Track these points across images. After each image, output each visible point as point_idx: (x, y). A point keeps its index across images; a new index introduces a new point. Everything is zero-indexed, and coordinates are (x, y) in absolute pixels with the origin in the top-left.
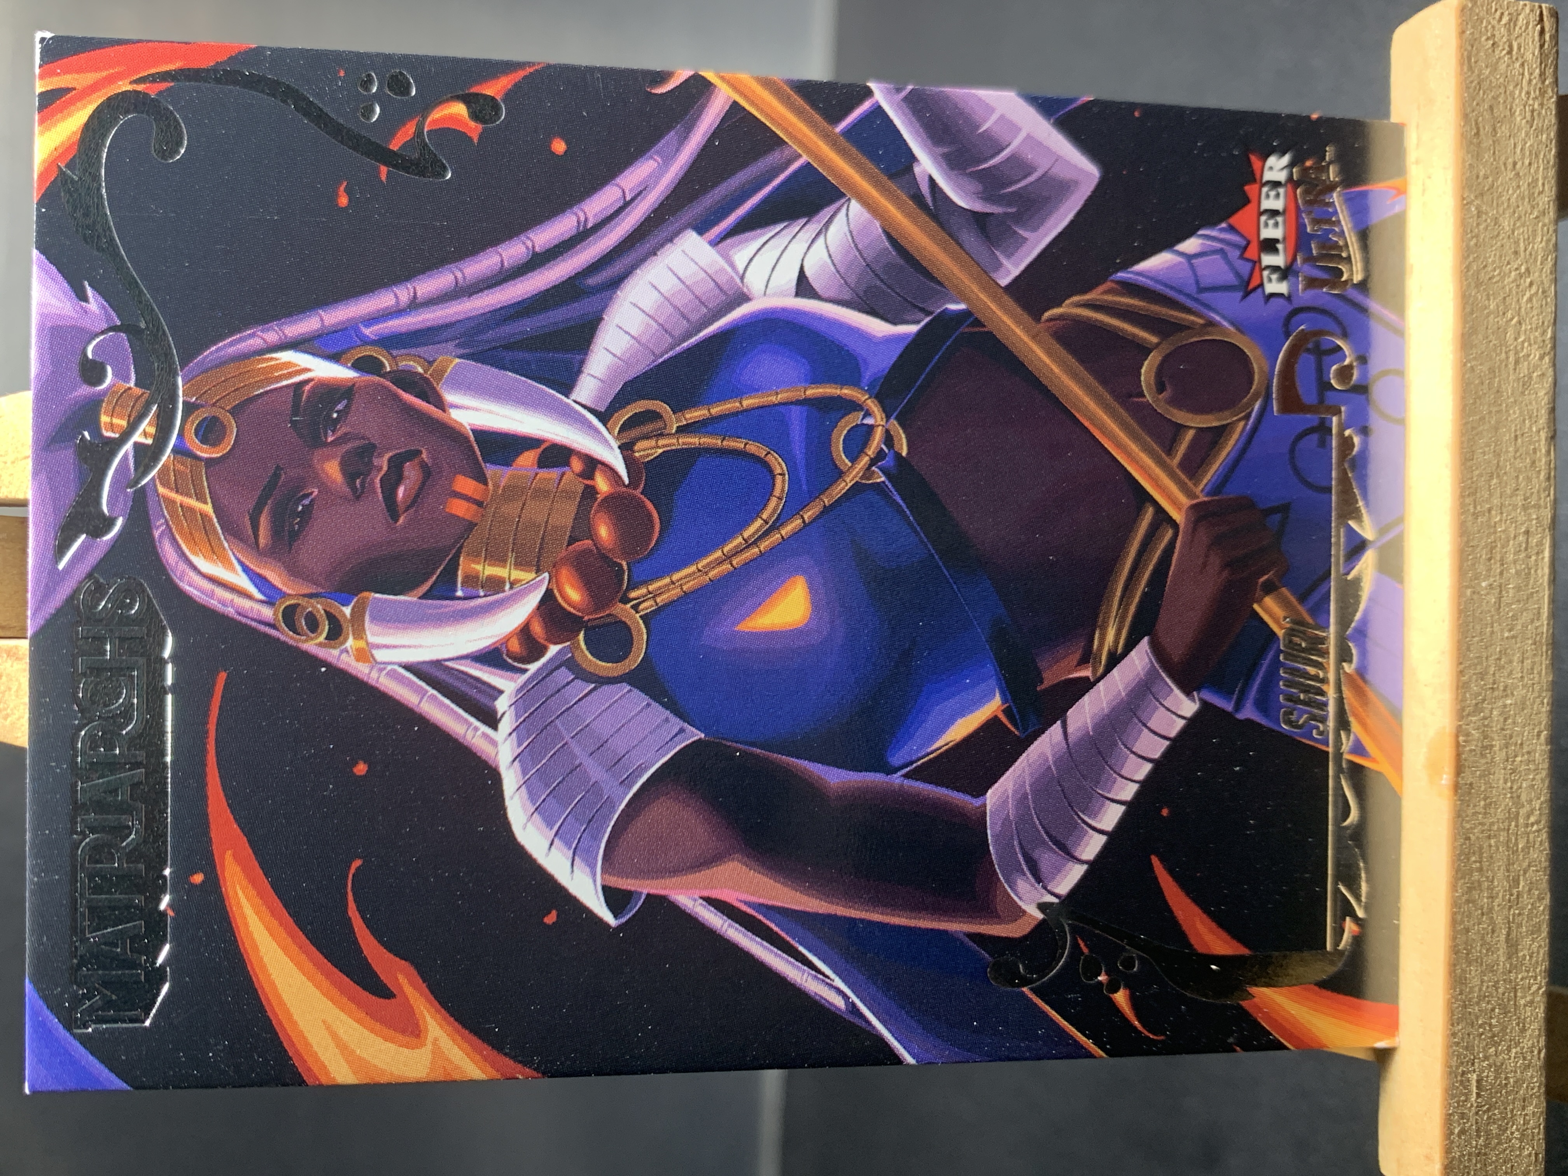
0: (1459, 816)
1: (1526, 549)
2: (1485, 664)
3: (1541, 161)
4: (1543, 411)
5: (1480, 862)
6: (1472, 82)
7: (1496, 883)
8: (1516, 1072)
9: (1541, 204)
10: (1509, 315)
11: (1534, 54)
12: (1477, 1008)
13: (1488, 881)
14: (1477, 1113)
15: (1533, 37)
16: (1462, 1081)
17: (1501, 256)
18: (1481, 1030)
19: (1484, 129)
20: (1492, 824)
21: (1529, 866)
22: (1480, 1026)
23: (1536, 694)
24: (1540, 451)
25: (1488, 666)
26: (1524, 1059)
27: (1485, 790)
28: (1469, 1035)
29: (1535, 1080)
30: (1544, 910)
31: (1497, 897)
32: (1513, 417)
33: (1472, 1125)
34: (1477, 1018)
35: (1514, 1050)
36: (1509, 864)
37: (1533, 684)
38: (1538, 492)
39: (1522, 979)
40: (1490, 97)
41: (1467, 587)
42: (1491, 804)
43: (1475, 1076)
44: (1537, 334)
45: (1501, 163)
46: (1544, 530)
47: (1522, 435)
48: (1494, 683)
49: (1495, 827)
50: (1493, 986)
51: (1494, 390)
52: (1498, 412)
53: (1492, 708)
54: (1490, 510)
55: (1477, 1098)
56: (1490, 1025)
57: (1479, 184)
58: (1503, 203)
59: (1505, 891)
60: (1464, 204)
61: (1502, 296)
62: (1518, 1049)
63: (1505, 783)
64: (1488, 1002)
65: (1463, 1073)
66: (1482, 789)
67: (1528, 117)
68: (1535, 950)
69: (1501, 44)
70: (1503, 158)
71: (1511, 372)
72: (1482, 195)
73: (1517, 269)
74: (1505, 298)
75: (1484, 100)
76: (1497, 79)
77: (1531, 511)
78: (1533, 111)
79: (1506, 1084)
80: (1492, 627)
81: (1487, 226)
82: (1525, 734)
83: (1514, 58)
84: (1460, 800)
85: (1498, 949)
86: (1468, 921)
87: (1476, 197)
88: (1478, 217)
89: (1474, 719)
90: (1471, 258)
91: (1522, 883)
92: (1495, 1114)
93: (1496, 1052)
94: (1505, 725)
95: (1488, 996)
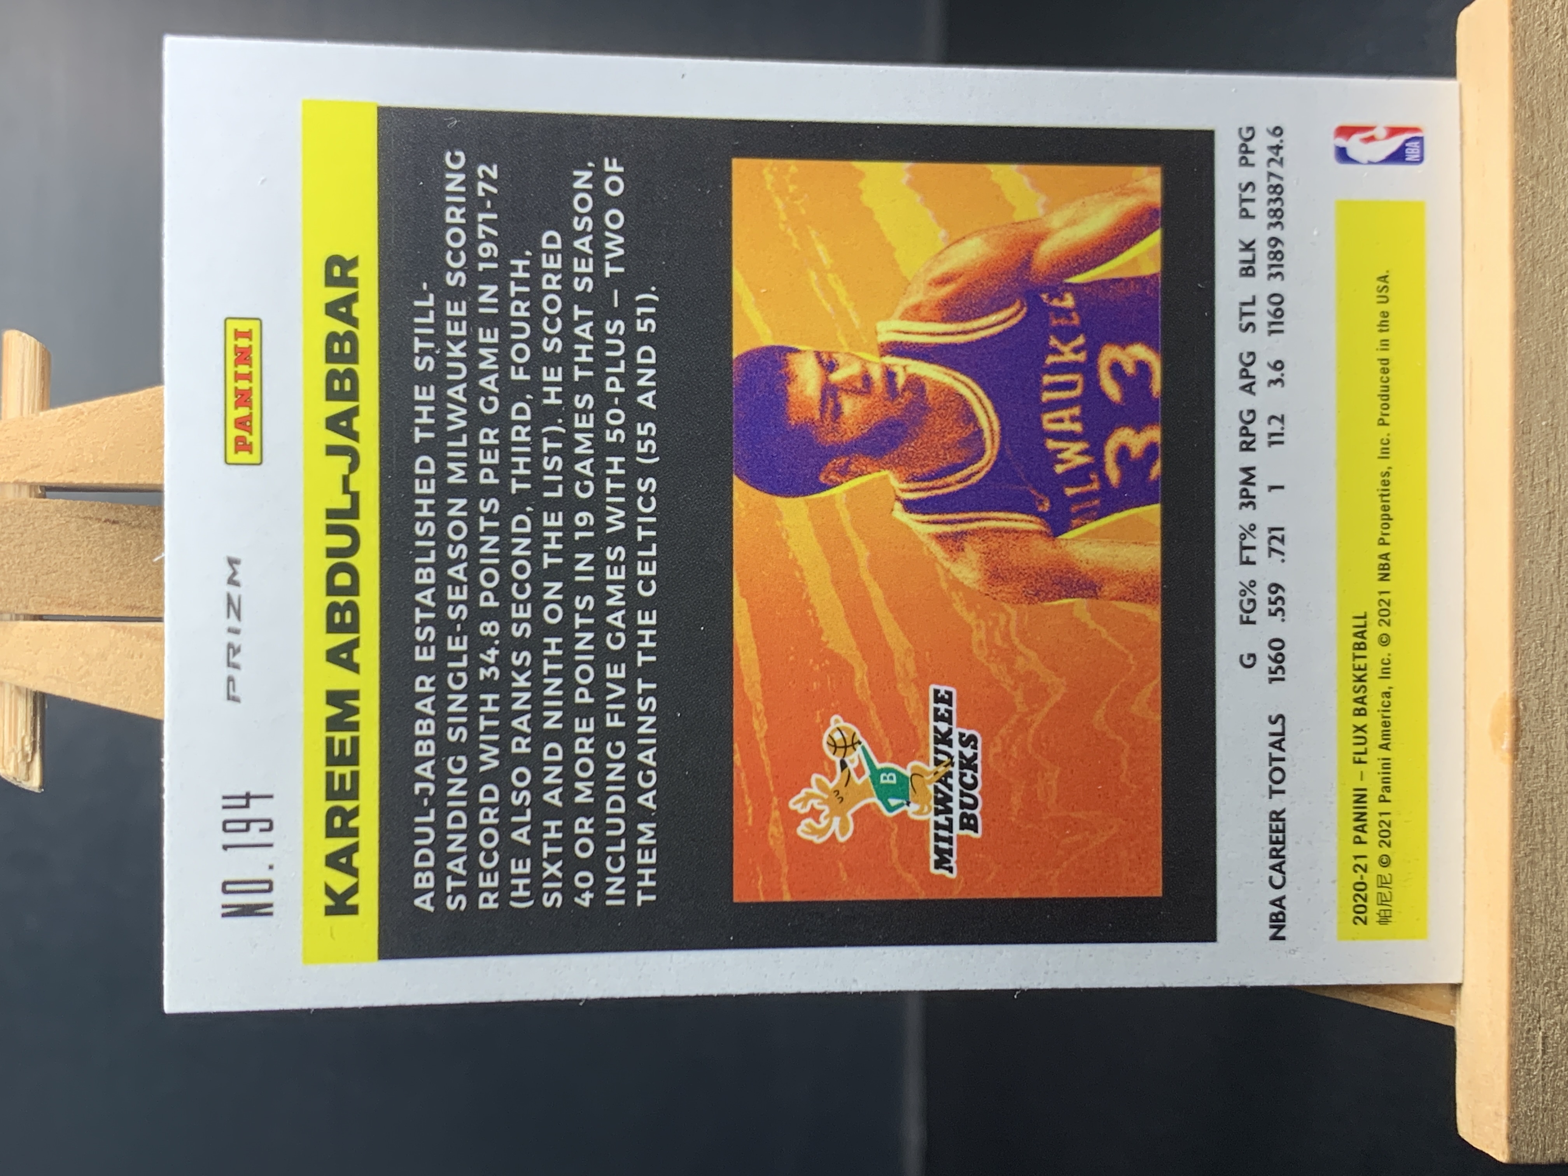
0: (1519, 778)
2: (1544, 633)
5: (1543, 825)
6: (1525, 67)
7: (1559, 844)
12: (1542, 967)
13: (1551, 842)
14: (1543, 1069)
16: (1528, 1039)
17: (1556, 236)
18: (1546, 988)
19: (1539, 112)
20: (1555, 787)
22: (1545, 985)
25: (1548, 634)
27: (1548, 754)
28: (1534, 992)
33: (1538, 1081)
34: (1542, 977)
40: (1544, 80)
41: (1525, 557)
42: (1553, 767)
43: (1541, 1034)
48: (1554, 651)
49: (1558, 791)
50: (1557, 946)
51: (1552, 365)
53: (1553, 675)
54: (1548, 481)
55: (1543, 1055)
56: (1556, 983)
57: (1534, 165)
58: (1558, 184)
60: (1518, 185)
61: (1558, 273)
64: (1553, 962)
65: (1529, 1030)
66: (1544, 753)
69: (1555, 28)
70: (1557, 140)
72: (1538, 175)
74: (1561, 275)
75: (1538, 85)
76: (1551, 63)
80: (1552, 595)
81: (1542, 207)
84: (1521, 763)
86: (1532, 882)
87: (1531, 178)
88: (1534, 197)
89: (1534, 685)
90: (1526, 238)
92: (1562, 1071)
93: (1562, 1010)
95: (1553, 956)
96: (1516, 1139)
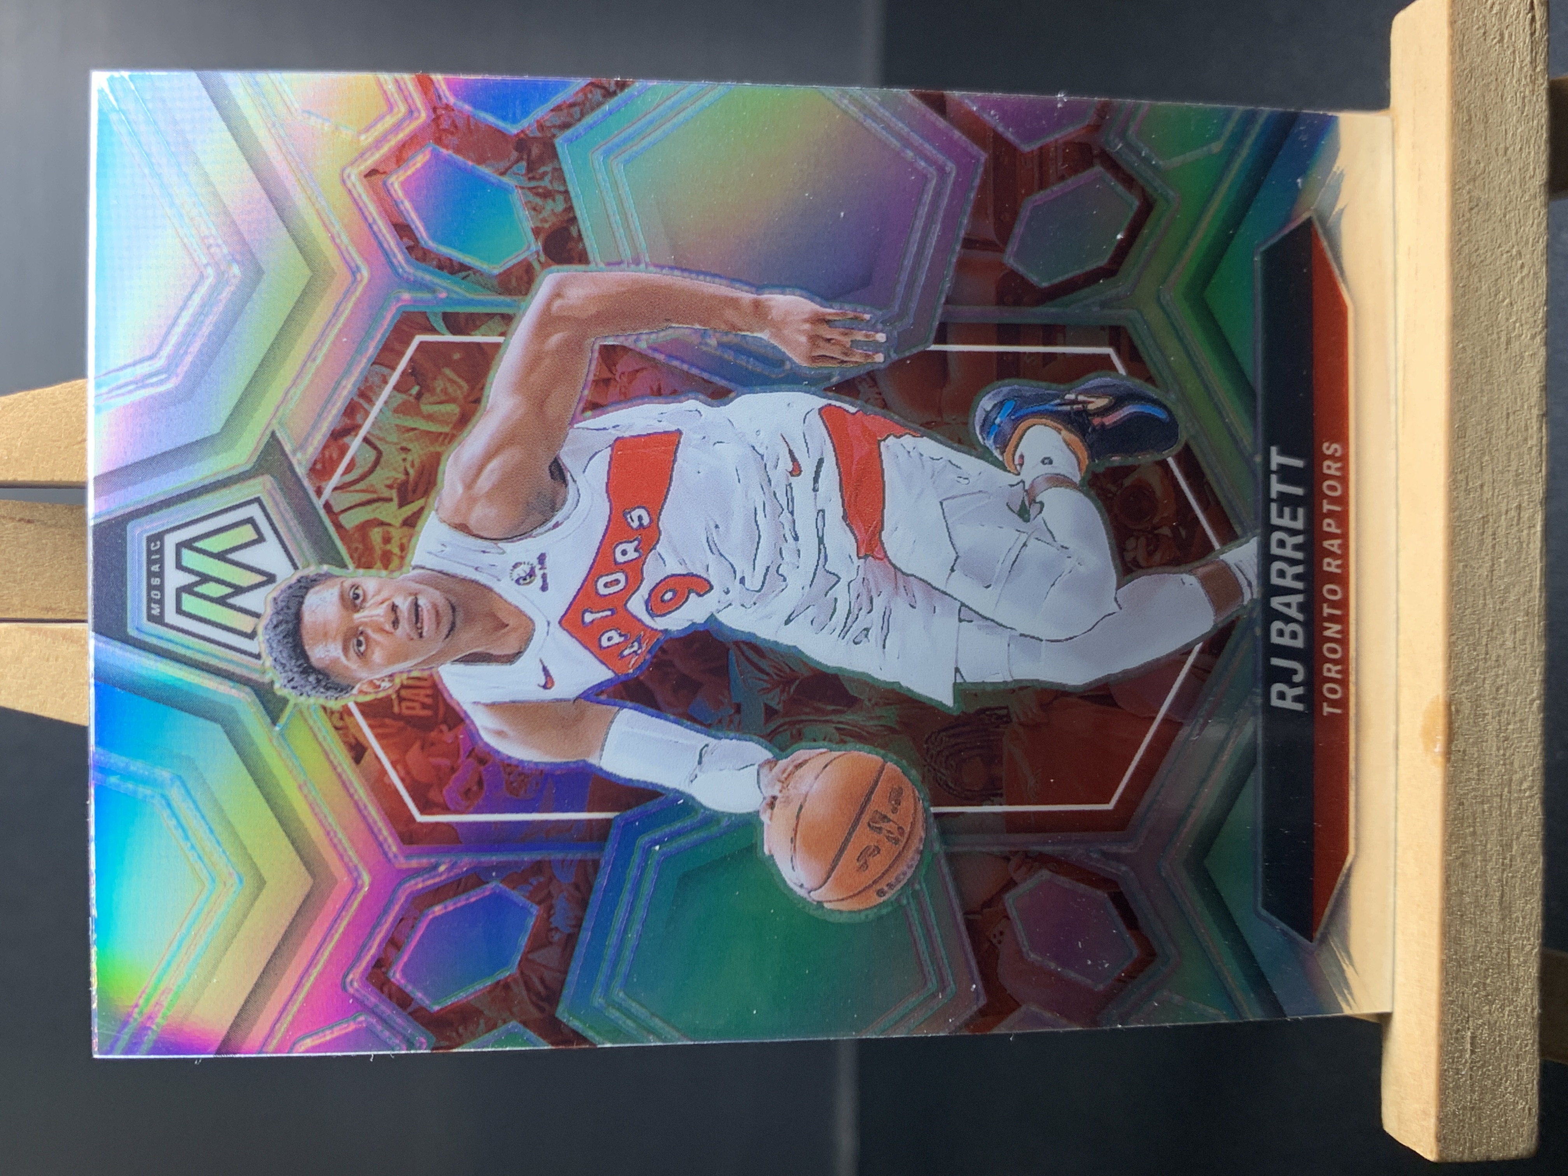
0: (1451, 781)
1: (1518, 524)
2: (1477, 636)
3: (1532, 146)
4: (1535, 389)
5: (1474, 827)
6: (1462, 71)
7: (1489, 846)
8: (1509, 1029)
9: (1532, 188)
10: (1501, 296)
11: (1525, 43)
12: (1471, 968)
13: (1481, 845)
14: (1471, 1069)
15: (1524, 25)
16: (1456, 1039)
18: (1475, 989)
19: (1476, 116)
20: (1485, 790)
21: (1522, 831)
22: (1474, 985)
23: (1529, 663)
24: (1532, 428)
25: (1481, 638)
26: (1518, 1016)
27: (1479, 757)
28: (1463, 993)
29: (1529, 1037)
30: (1536, 874)
31: (1491, 860)
32: (1504, 396)
33: (1466, 1080)
34: (1472, 977)
35: (1508, 1009)
36: (1502, 830)
37: (1526, 654)
38: (1530, 468)
39: (1515, 940)
40: (1481, 84)
41: (1459, 561)
42: (1483, 770)
43: (1469, 1034)
44: (1528, 315)
45: (1493, 148)
46: (1536, 505)
47: (1514, 413)
48: (1487, 654)
49: (1489, 793)
50: (1487, 947)
51: (1487, 369)
52: (1491, 391)
53: (1484, 678)
54: (1482, 486)
55: (1471, 1054)
56: (1484, 984)
57: (1471, 169)
58: (1494, 188)
59: (1499, 854)
60: (1455, 189)
61: (1494, 278)
62: (1512, 1007)
63: (1498, 750)
64: (1482, 963)
65: (1458, 1031)
66: (1476, 756)
67: (1519, 104)
68: (1529, 911)
69: (1492, 32)
70: (1494, 144)
71: (1503, 351)
72: (1474, 180)
73: (1508, 252)
74: (1497, 280)
75: (1475, 89)
76: (1488, 68)
77: (1523, 486)
78: (1524, 98)
79: (1500, 1042)
80: (1485, 599)
81: (1479, 211)
82: (1518, 703)
83: (1505, 46)
84: (1453, 767)
85: (1492, 911)
86: (1463, 884)
87: (1467, 182)
88: (1470, 202)
89: (1467, 688)
91: (1515, 847)
92: (1489, 1070)
93: (1490, 1010)
94: (1497, 694)
95: (1482, 957)
96: (1445, 1138)
